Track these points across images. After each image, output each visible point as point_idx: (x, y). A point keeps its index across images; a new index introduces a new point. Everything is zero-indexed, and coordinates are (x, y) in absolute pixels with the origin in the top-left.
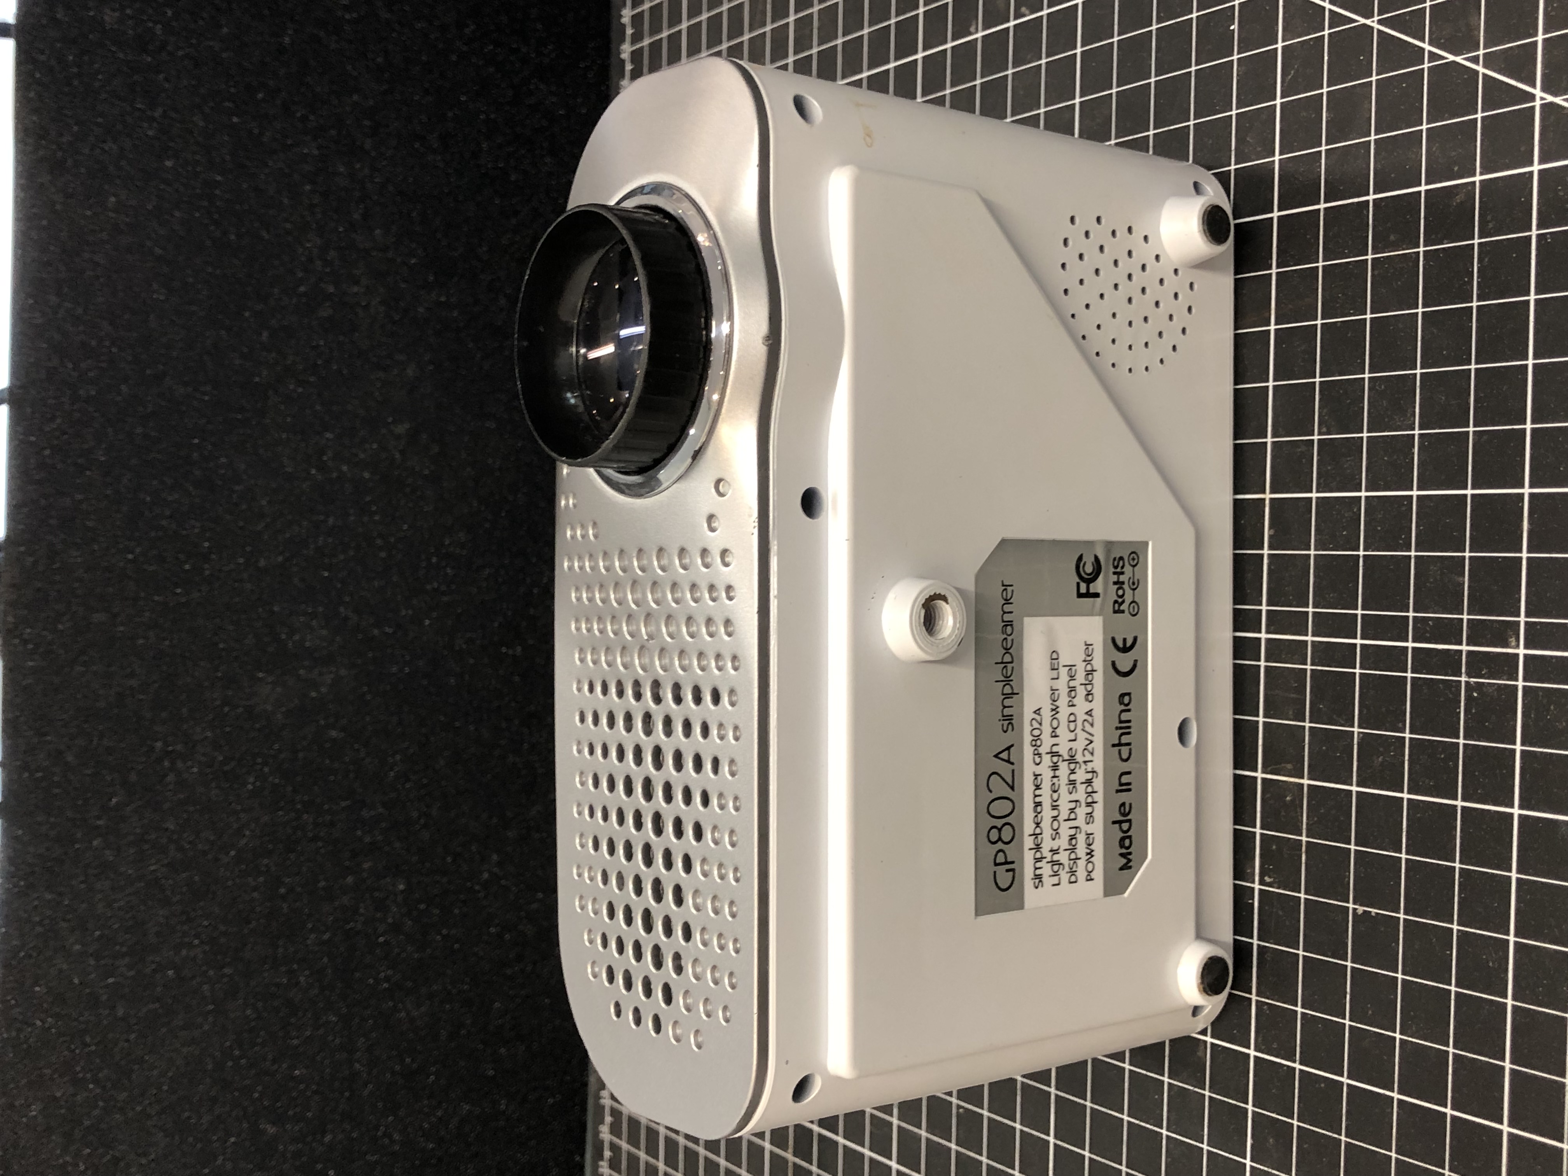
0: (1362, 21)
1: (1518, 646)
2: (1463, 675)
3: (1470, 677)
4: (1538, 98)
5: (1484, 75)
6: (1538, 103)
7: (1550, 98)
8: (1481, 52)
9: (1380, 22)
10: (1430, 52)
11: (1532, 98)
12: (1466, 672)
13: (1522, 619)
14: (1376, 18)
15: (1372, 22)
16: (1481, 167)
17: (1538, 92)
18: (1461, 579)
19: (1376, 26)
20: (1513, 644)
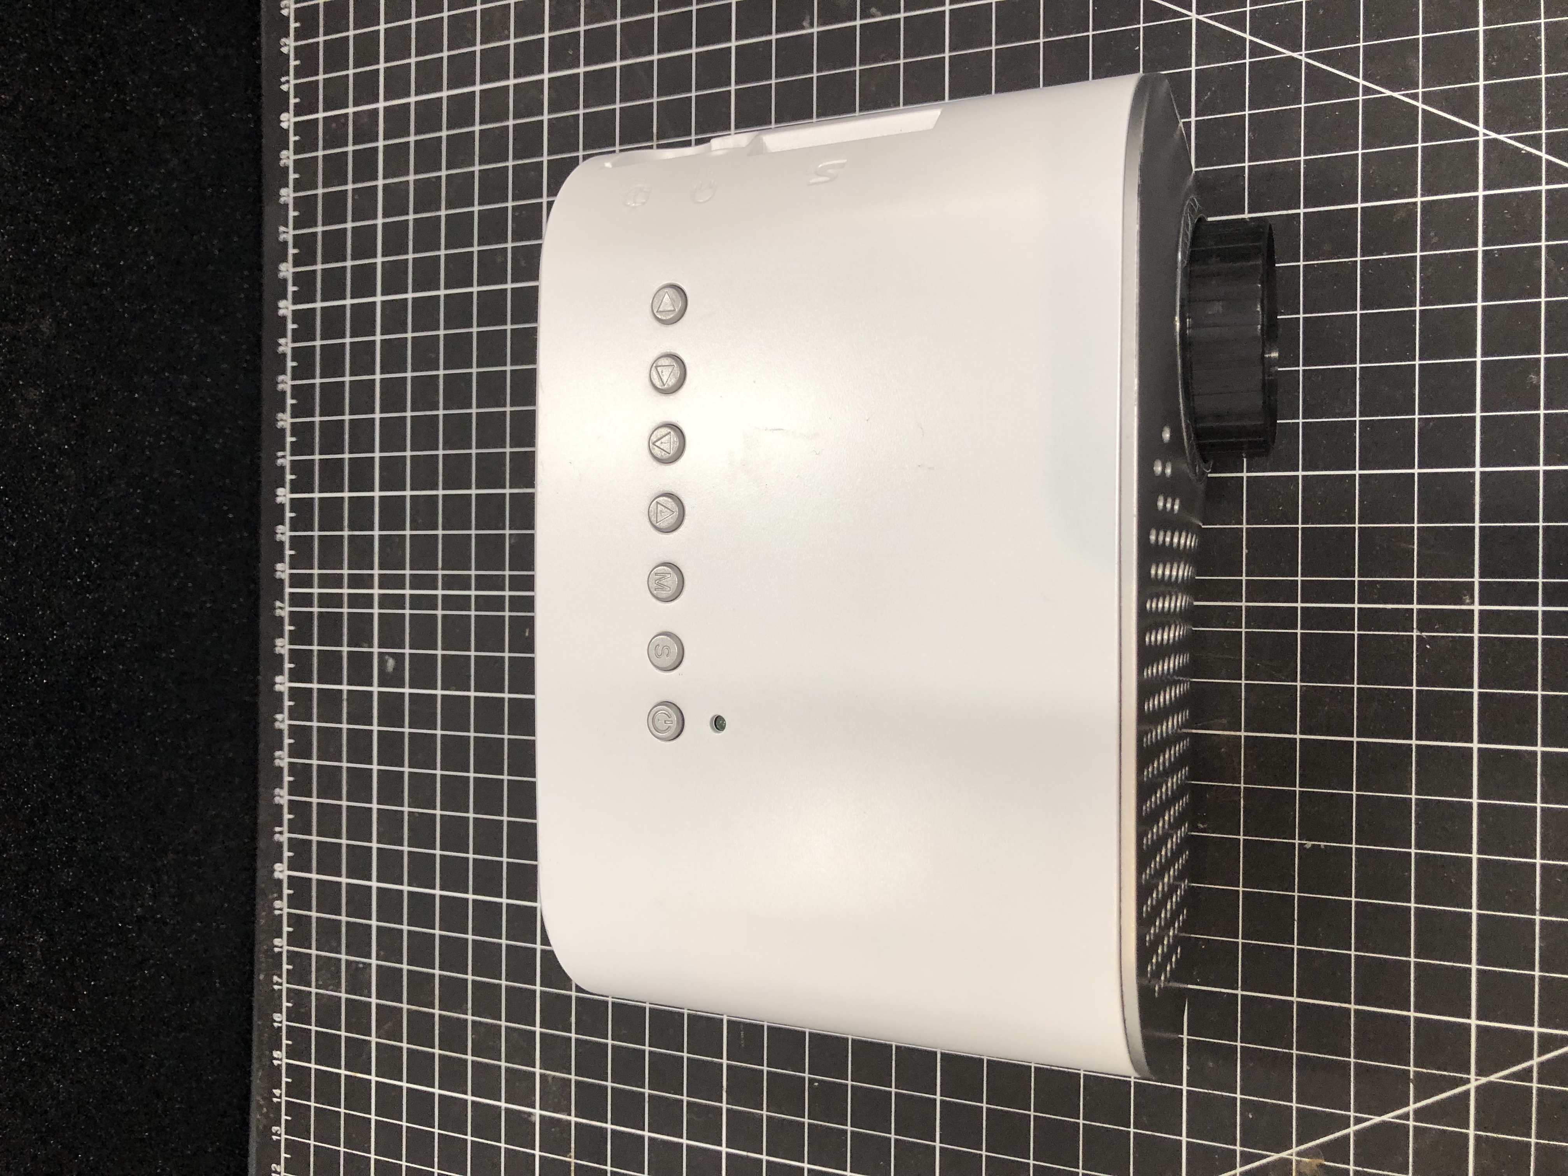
0: (1288, 53)
1: (1472, 603)
2: (1415, 631)
3: (1422, 631)
4: (1481, 134)
5: (1424, 110)
6: (1481, 139)
7: (1493, 135)
8: (1420, 90)
9: (1308, 56)
10: (1364, 86)
11: (1476, 134)
12: (1417, 627)
13: (1476, 580)
14: (1304, 52)
15: (1301, 55)
16: (1422, 190)
17: (1481, 129)
18: (1411, 546)
19: (1304, 59)
20: (1468, 601)
